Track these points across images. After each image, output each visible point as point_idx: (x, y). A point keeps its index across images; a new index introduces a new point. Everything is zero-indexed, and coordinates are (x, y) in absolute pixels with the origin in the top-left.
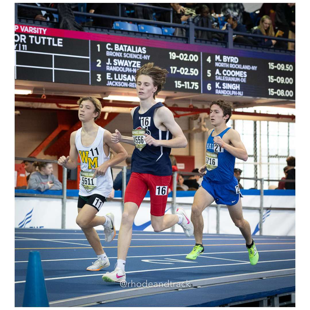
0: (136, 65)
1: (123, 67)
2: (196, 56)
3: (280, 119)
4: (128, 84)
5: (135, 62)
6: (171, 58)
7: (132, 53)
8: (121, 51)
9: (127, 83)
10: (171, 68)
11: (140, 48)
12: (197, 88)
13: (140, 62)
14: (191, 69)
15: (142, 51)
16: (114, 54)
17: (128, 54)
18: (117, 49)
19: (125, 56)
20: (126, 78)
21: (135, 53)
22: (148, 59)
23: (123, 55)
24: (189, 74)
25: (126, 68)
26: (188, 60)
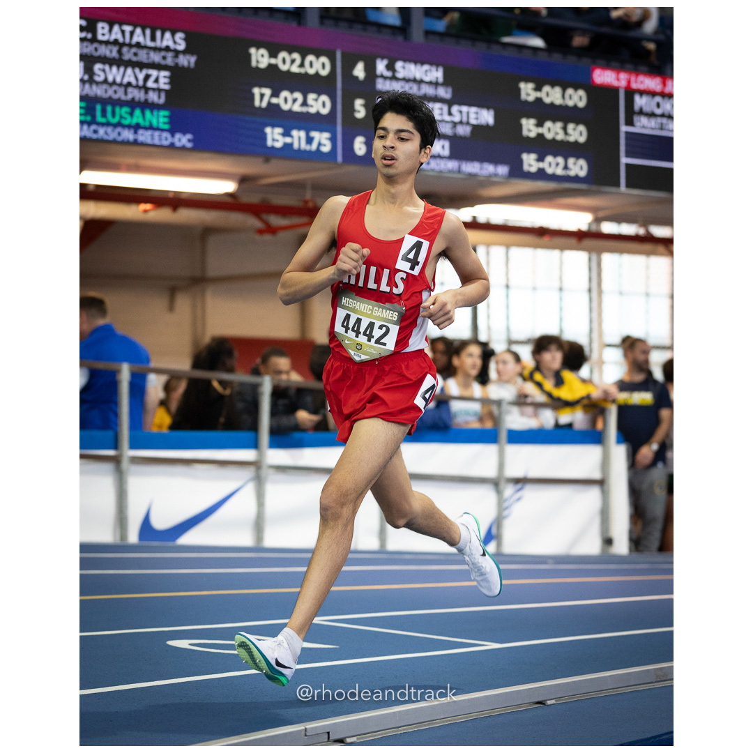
0: (156, 81)
1: (120, 85)
2: (324, 59)
3: (546, 239)
4: (136, 132)
5: (154, 73)
6: (254, 64)
7: (146, 47)
8: (116, 42)
9: (132, 131)
10: (256, 91)
11: (168, 35)
12: (326, 148)
13: (167, 73)
14: (311, 97)
15: (175, 42)
16: (96, 49)
17: (134, 50)
18: (103, 35)
19: (128, 55)
20: (128, 117)
21: (155, 49)
22: (192, 65)
23: (120, 52)
24: (304, 109)
25: (130, 90)
26: (302, 71)
